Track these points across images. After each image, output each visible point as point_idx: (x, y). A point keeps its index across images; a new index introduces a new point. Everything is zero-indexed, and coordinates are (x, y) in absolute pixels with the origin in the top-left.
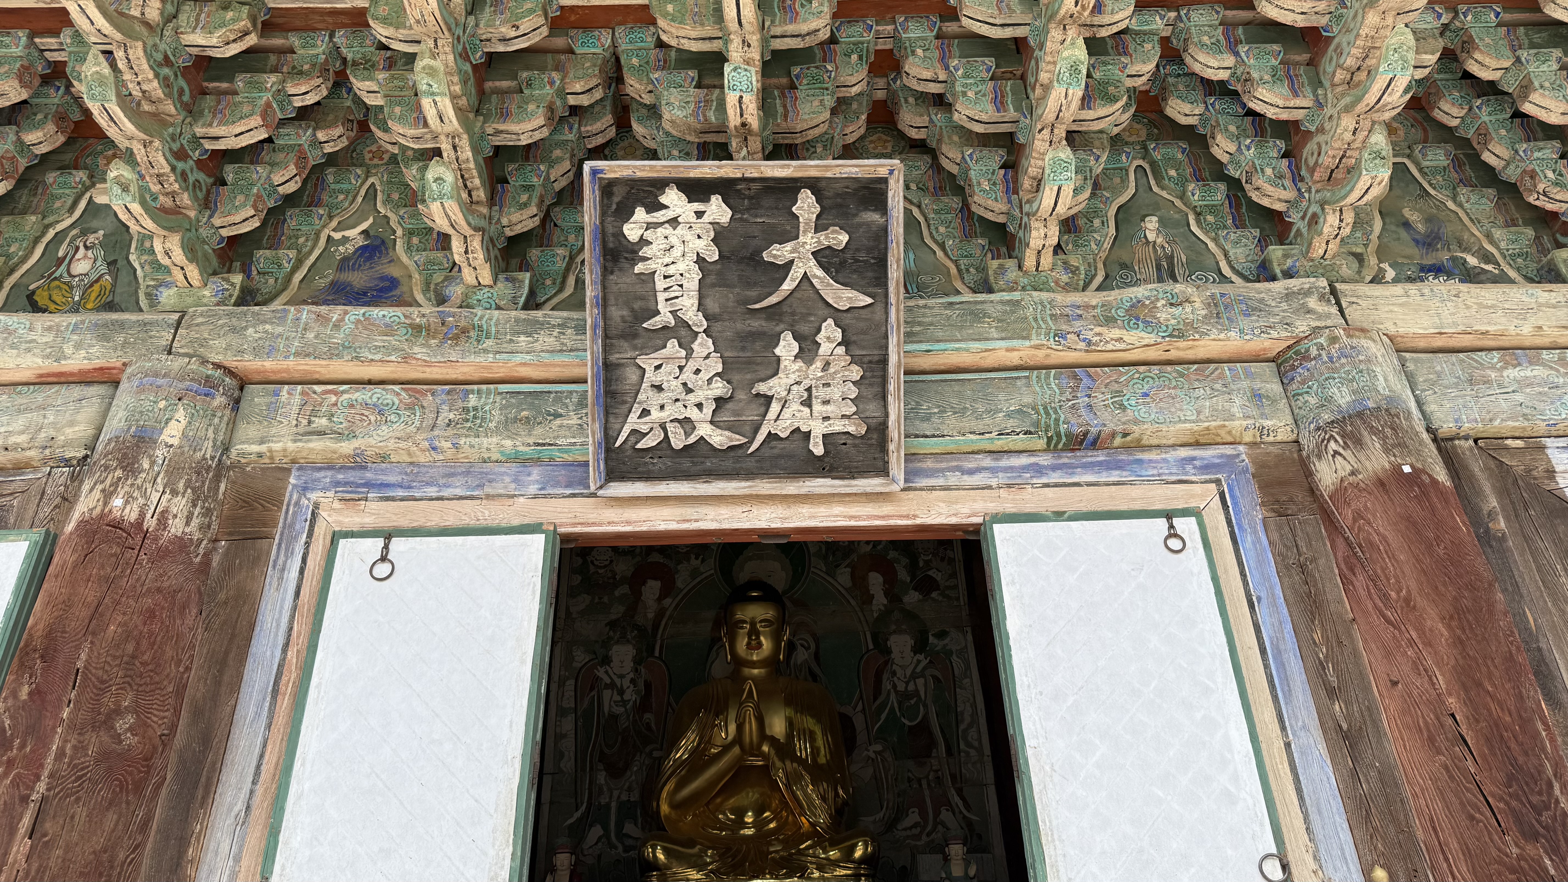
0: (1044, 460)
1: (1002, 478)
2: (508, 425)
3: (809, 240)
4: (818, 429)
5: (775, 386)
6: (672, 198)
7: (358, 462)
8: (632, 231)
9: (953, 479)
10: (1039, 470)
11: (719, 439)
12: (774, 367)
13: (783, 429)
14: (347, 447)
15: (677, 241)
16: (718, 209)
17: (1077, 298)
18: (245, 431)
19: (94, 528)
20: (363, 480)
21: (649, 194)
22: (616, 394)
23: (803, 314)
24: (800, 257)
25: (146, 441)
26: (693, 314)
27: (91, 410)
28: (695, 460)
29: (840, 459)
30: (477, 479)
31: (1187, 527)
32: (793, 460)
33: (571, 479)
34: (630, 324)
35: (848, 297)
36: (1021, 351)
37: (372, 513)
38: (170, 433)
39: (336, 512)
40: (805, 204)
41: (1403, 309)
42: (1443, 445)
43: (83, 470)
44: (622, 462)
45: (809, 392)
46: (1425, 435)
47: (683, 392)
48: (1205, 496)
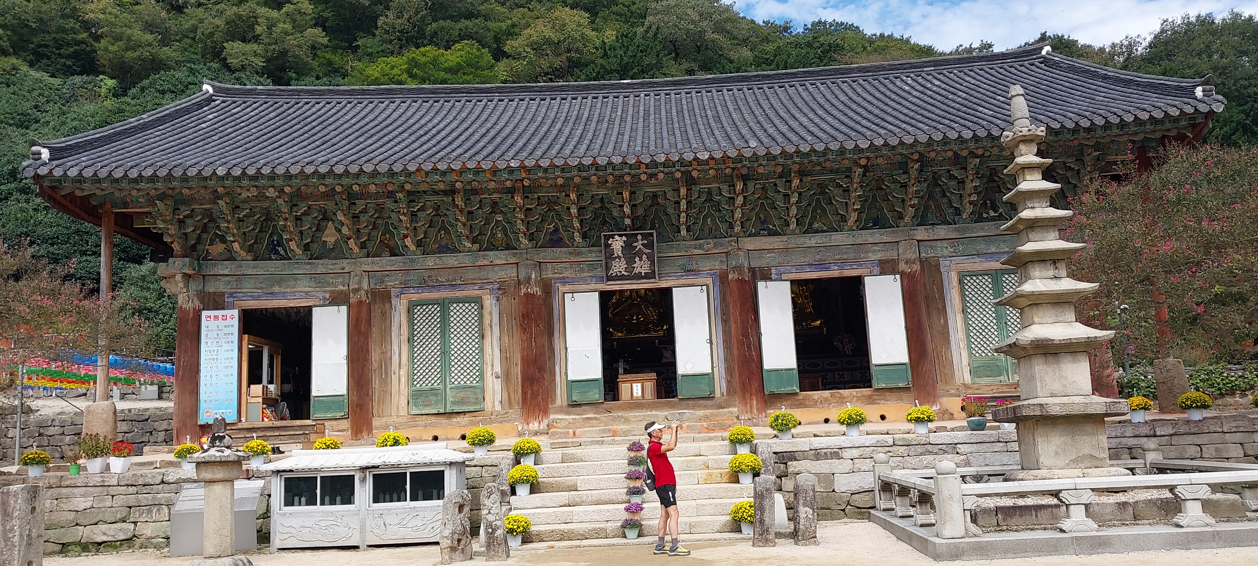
0: (683, 274)
1: (676, 278)
2: (589, 270)
3: (640, 242)
4: (643, 272)
5: (635, 265)
6: (616, 237)
7: (564, 278)
8: (610, 242)
9: (668, 278)
10: (682, 276)
11: (626, 274)
12: (635, 262)
13: (637, 272)
14: (561, 276)
15: (617, 244)
16: (624, 238)
17: (690, 243)
18: (543, 273)
19: (527, 295)
20: (565, 281)
21: (613, 237)
22: (608, 268)
23: (640, 254)
24: (639, 245)
25: (530, 278)
26: (621, 255)
27: (515, 270)
28: (622, 278)
29: (647, 276)
30: (584, 281)
31: (704, 288)
32: (639, 276)
33: (601, 280)
34: (610, 256)
35: (647, 251)
36: (680, 254)
37: (568, 288)
38: (533, 276)
39: (562, 289)
40: (639, 237)
41: (749, 244)
42: (752, 270)
43: (519, 283)
44: (610, 278)
45: (641, 266)
46: (746, 270)
47: (619, 267)
48: (709, 281)
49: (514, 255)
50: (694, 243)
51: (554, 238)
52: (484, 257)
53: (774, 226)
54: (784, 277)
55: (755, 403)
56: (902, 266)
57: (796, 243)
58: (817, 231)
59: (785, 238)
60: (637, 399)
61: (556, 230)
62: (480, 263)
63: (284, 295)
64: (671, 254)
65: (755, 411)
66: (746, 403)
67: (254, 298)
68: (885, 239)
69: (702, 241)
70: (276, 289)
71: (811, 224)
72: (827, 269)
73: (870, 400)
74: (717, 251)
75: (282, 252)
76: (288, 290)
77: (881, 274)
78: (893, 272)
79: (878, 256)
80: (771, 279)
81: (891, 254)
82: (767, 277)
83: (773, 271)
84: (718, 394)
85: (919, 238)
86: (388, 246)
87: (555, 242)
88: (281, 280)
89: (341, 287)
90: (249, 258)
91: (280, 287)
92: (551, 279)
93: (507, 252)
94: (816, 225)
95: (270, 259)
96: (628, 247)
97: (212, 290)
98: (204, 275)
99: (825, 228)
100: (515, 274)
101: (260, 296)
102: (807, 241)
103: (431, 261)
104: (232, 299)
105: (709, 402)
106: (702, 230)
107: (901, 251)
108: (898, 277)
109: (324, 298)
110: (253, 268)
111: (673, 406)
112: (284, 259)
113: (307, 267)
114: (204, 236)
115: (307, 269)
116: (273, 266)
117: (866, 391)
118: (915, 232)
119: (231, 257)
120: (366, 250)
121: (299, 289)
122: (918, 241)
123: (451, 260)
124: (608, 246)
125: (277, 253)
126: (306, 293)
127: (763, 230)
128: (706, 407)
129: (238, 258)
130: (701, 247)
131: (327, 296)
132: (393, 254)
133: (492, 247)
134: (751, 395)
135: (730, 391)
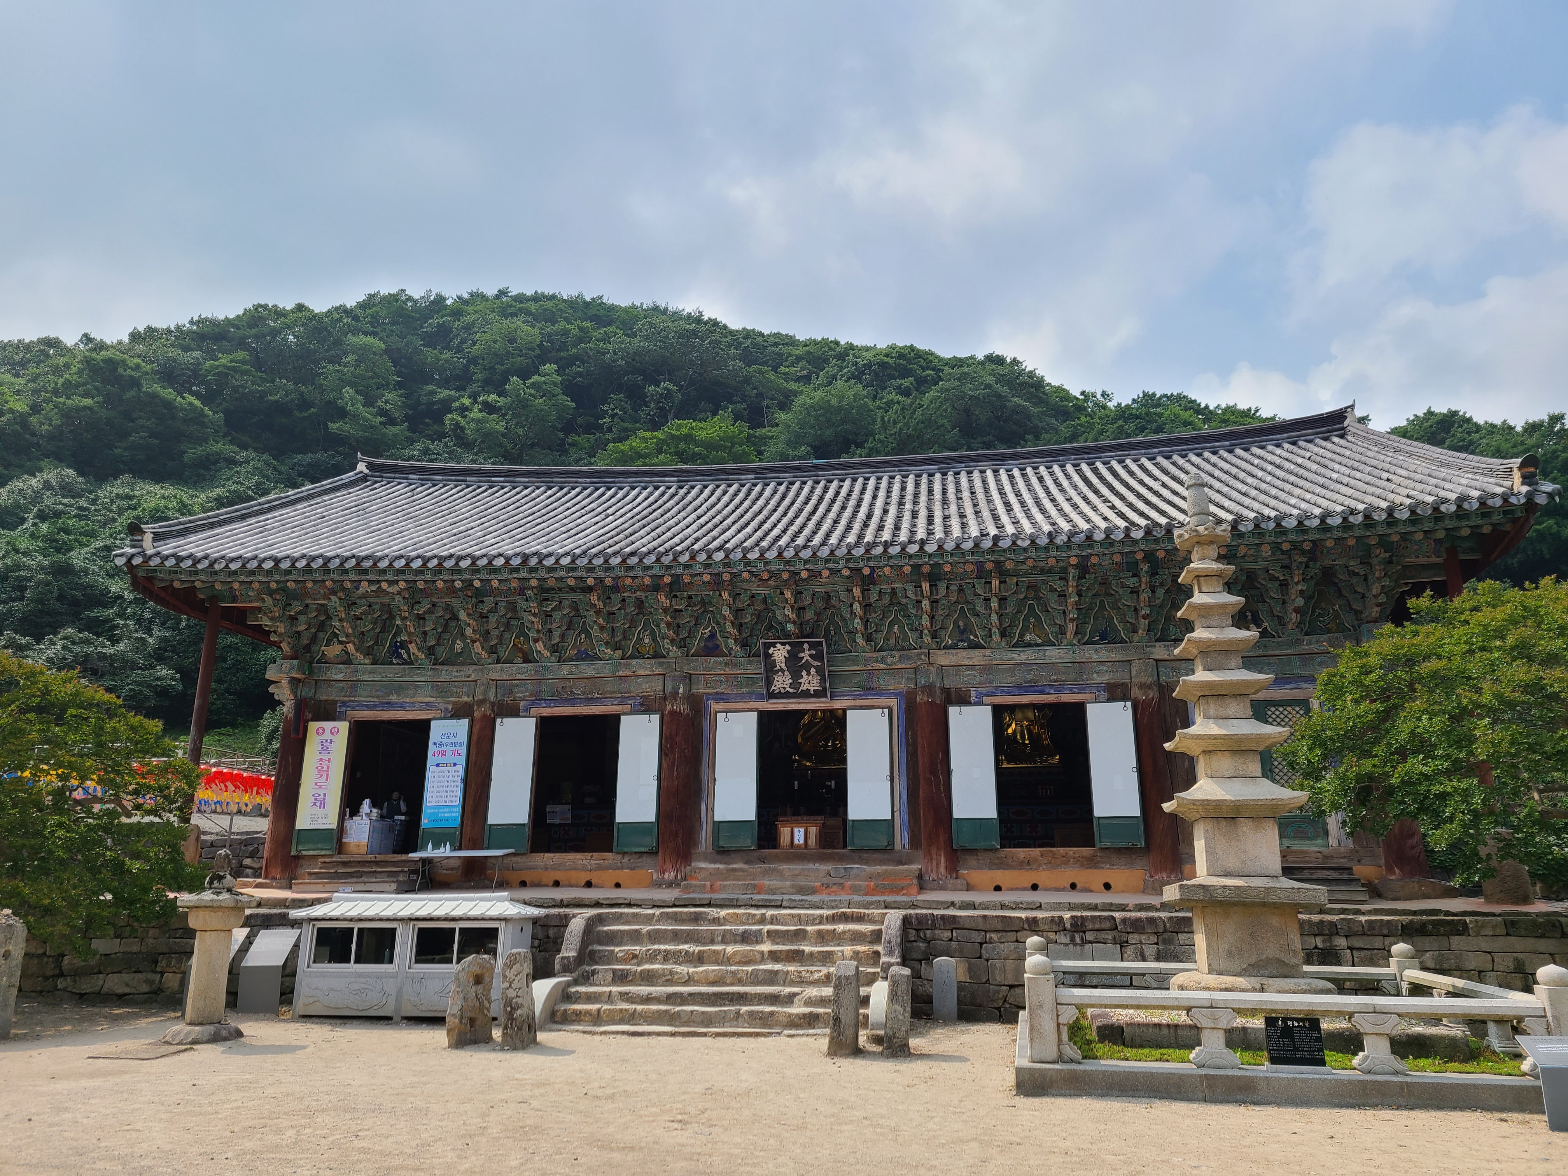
0: (862, 693)
1: (851, 698)
2: (747, 686)
3: (807, 653)
4: (812, 689)
5: (802, 680)
6: (778, 645)
7: (717, 694)
8: (770, 652)
9: (841, 697)
10: (860, 695)
11: (791, 690)
12: (802, 677)
13: (805, 688)
14: (715, 691)
15: (780, 654)
16: (788, 647)
17: (870, 655)
18: (694, 687)
19: (672, 713)
20: (720, 697)
21: (774, 645)
22: (769, 682)
23: (807, 667)
24: (806, 655)
25: (677, 693)
26: (784, 667)
27: (661, 682)
28: (786, 695)
29: (818, 694)
30: (741, 698)
31: (886, 711)
32: (806, 694)
33: (760, 697)
34: (770, 669)
35: (816, 663)
36: (857, 668)
37: (721, 706)
38: (681, 691)
39: (715, 706)
40: (806, 646)
41: (943, 658)
42: (946, 692)
43: (665, 698)
44: (772, 695)
45: (810, 681)
46: (938, 691)
47: (782, 682)
48: (893, 702)
49: (661, 664)
50: (875, 655)
51: (710, 644)
52: (627, 666)
53: (976, 636)
54: (986, 700)
55: (943, 860)
56: (1135, 692)
57: (1001, 659)
58: (1029, 645)
59: (988, 652)
60: (799, 846)
61: (713, 636)
62: (621, 673)
63: (402, 706)
64: (847, 668)
65: (943, 870)
66: (932, 859)
67: (369, 708)
68: (1114, 656)
69: (885, 653)
70: (393, 698)
71: (1022, 635)
72: (1042, 692)
73: (1091, 863)
74: (903, 666)
75: (405, 656)
76: (408, 700)
77: (1109, 700)
78: (1124, 698)
79: (1105, 678)
80: (968, 703)
81: (1121, 677)
82: (963, 700)
83: (973, 693)
84: (898, 846)
85: (1157, 657)
86: (521, 650)
87: (711, 649)
88: (399, 689)
89: (465, 699)
90: (367, 661)
91: (398, 695)
92: (702, 695)
93: (653, 661)
94: (1028, 637)
95: (391, 663)
96: (793, 659)
97: (324, 698)
98: (316, 681)
99: (1039, 641)
100: (660, 687)
101: (375, 706)
102: (1015, 656)
103: (566, 670)
104: (344, 709)
105: (886, 856)
106: (887, 639)
107: (1134, 673)
108: (1129, 704)
109: (446, 709)
110: (370, 673)
111: (841, 859)
112: (406, 663)
113: (430, 673)
114: (321, 635)
115: (428, 675)
116: (392, 672)
117: (1086, 851)
118: (1152, 649)
119: (347, 660)
120: (495, 655)
121: (419, 699)
122: (1157, 661)
123: (588, 669)
124: (768, 656)
125: (399, 656)
126: (427, 703)
127: (962, 641)
128: (882, 862)
129: (354, 661)
130: (883, 660)
131: (450, 708)
132: (526, 661)
133: (638, 655)
134: (939, 849)
135: (915, 842)
